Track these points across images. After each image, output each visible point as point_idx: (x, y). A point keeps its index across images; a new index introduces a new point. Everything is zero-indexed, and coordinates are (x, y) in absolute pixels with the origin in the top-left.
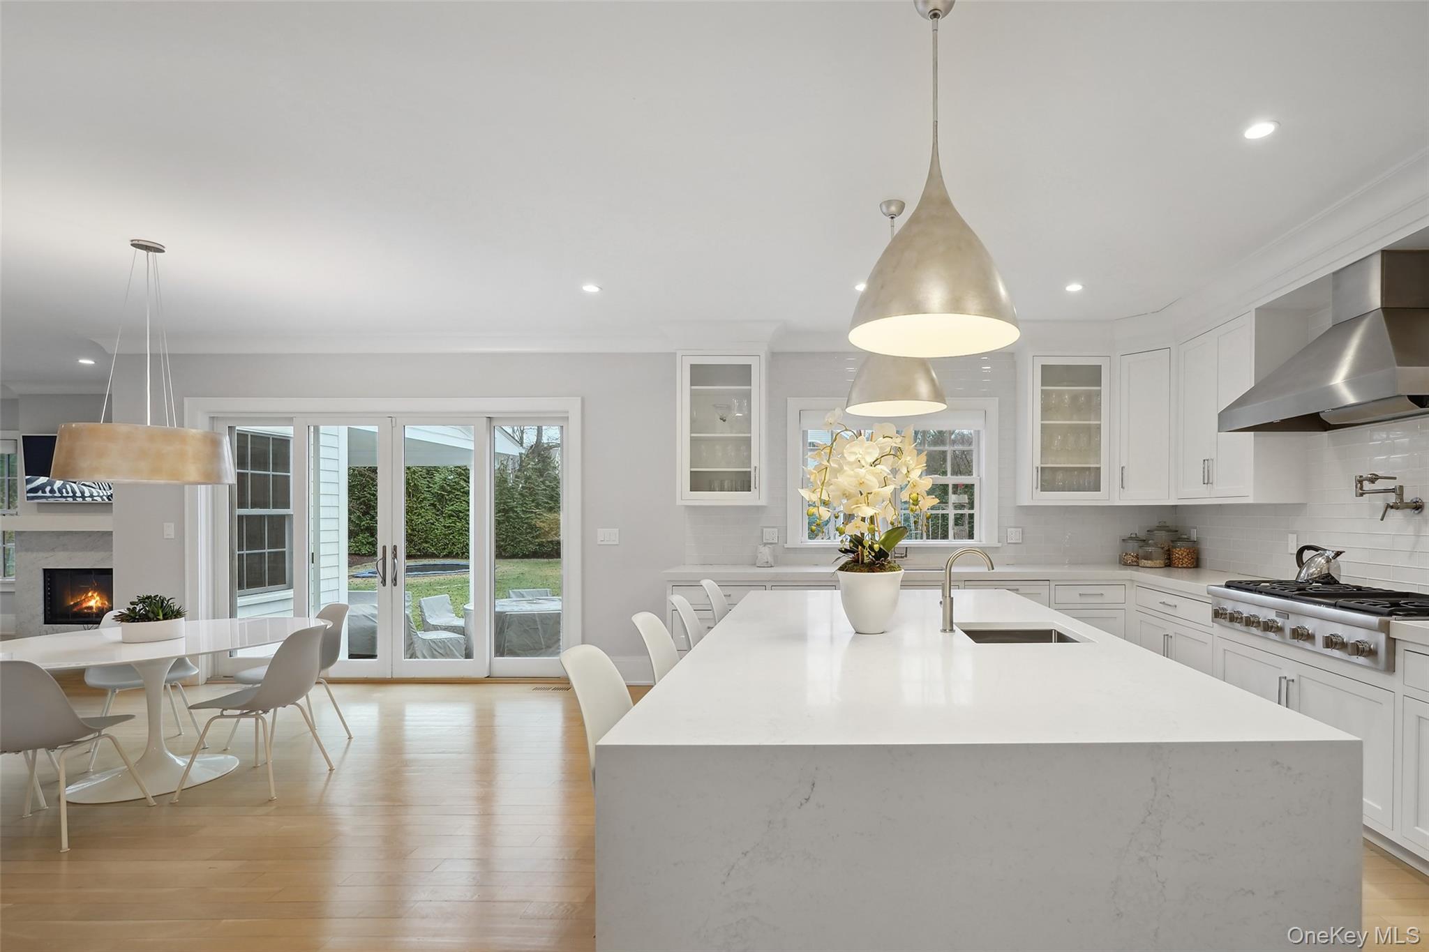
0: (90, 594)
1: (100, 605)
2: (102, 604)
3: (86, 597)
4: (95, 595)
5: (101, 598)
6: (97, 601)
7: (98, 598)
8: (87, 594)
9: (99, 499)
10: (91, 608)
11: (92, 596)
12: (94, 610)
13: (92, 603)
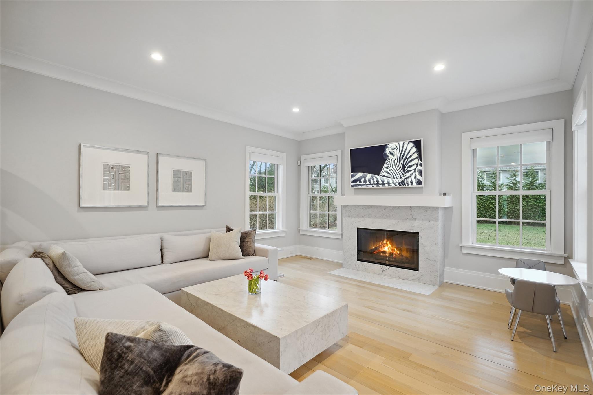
0: (385, 242)
1: (391, 251)
2: (392, 250)
3: (382, 244)
4: (388, 243)
5: (392, 245)
6: (389, 248)
7: (390, 245)
8: (383, 241)
9: (393, 185)
10: (384, 252)
11: (387, 243)
12: (387, 255)
13: (386, 249)
